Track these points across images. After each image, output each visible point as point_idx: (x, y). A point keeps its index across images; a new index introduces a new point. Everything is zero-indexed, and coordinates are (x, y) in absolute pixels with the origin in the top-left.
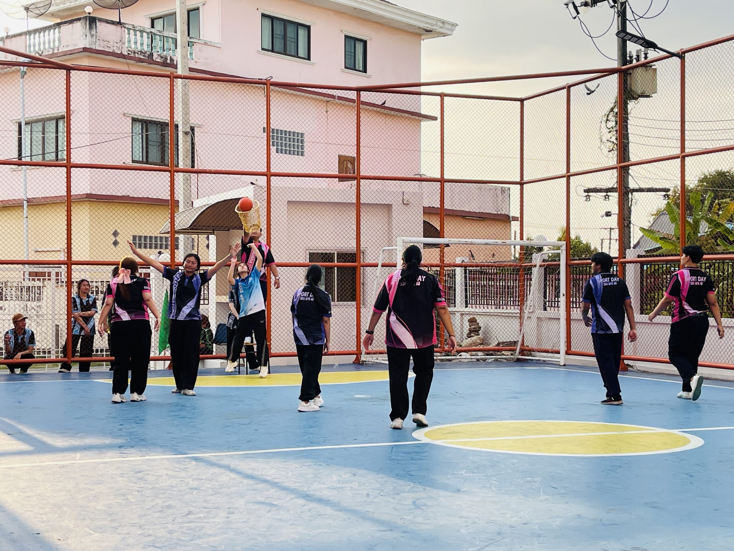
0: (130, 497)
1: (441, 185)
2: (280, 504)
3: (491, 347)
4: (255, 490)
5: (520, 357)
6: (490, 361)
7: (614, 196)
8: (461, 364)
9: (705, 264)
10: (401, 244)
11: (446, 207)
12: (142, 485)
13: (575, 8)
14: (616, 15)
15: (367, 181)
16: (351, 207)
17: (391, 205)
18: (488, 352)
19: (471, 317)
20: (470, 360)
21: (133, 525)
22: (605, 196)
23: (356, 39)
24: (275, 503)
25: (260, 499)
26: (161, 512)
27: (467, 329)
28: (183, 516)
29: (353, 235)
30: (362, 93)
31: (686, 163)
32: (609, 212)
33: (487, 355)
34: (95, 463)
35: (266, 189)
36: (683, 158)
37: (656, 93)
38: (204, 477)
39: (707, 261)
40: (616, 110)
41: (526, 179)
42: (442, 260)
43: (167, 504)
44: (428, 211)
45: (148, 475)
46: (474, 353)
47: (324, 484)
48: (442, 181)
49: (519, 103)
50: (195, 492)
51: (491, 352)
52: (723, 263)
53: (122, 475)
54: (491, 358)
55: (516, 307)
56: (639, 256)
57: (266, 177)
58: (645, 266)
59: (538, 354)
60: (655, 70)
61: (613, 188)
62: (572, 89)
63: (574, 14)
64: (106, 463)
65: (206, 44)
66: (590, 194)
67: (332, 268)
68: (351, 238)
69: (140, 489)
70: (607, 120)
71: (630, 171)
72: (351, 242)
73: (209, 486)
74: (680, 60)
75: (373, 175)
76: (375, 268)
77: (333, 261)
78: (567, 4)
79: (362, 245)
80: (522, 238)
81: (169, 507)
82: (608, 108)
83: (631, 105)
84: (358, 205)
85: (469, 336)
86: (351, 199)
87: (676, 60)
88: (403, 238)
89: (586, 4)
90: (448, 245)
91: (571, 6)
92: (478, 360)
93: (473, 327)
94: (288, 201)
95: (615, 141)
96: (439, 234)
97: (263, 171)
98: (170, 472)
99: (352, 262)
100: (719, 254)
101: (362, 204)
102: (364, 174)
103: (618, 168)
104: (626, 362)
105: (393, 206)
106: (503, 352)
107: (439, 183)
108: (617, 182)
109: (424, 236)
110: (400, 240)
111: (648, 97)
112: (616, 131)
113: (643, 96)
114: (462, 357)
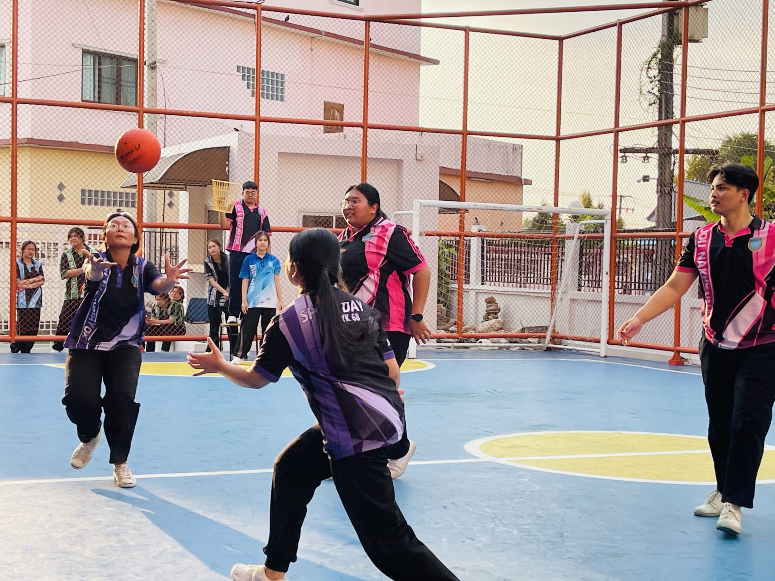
1: (463, 138)
3: (513, 333)
5: (551, 345)
6: (514, 349)
7: (654, 157)
8: (480, 352)
10: (418, 207)
15: (375, 131)
16: (356, 162)
17: (402, 161)
18: (512, 339)
19: (490, 296)
20: (491, 348)
22: (644, 158)
27: (484, 311)
30: (371, 23)
31: (766, 118)
32: (647, 177)
33: (511, 342)
35: (254, 137)
36: (763, 113)
37: (707, 37)
40: (659, 56)
41: (563, 134)
42: (462, 228)
44: (446, 172)
46: (495, 340)
48: (465, 133)
49: (557, 42)
51: (515, 340)
54: (515, 347)
57: (254, 122)
59: (569, 342)
60: (707, 9)
61: (653, 148)
62: (623, 26)
66: (627, 154)
70: (649, 68)
71: (673, 130)
75: (382, 124)
77: (332, 226)
80: (556, 204)
82: (651, 55)
83: (676, 50)
84: (364, 160)
85: (486, 318)
86: (356, 152)
88: (421, 201)
90: (467, 211)
92: (500, 348)
93: (490, 308)
94: (281, 154)
95: (657, 93)
97: (251, 115)
101: (369, 159)
102: (372, 123)
103: (659, 126)
104: (682, 355)
105: (405, 161)
106: (529, 339)
107: (460, 136)
108: (658, 141)
109: (440, 199)
110: (416, 203)
111: (697, 41)
112: (659, 81)
113: (693, 41)
114: (482, 344)
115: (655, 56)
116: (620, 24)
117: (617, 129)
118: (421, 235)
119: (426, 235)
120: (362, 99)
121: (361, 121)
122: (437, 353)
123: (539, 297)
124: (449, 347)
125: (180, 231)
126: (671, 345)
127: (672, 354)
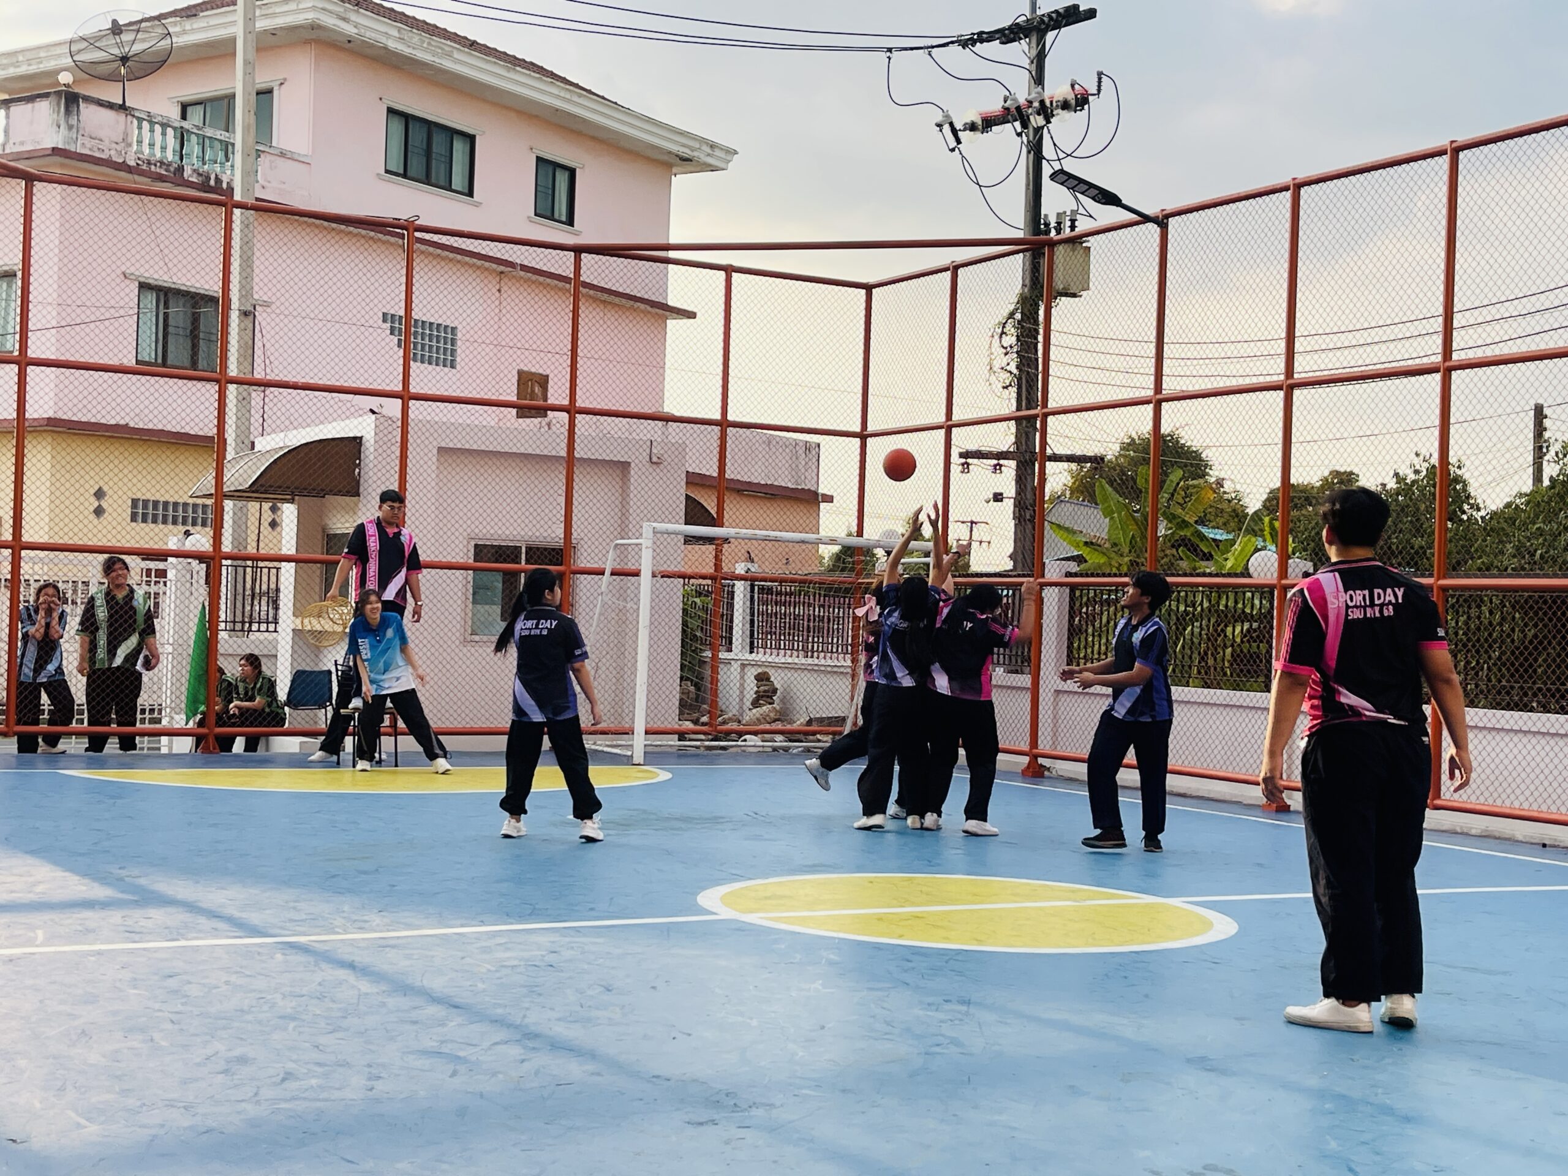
0: (157, 1036)
1: (721, 431)
2: (474, 1058)
3: (795, 726)
4: (415, 1023)
6: (795, 751)
7: (1010, 467)
8: (744, 756)
10: (651, 535)
11: (729, 474)
12: (180, 1008)
13: (954, 132)
14: (1024, 150)
15: (588, 417)
16: (557, 465)
17: (629, 463)
18: (792, 736)
19: (760, 670)
20: (761, 749)
21: (171, 1104)
22: (995, 466)
23: (556, 166)
24: (462, 1054)
25: (430, 1044)
26: (225, 1072)
27: (752, 692)
28: (275, 1084)
29: (558, 516)
30: (583, 255)
31: (1163, 412)
32: (1001, 494)
33: (791, 741)
34: (75, 952)
35: (399, 423)
36: (1158, 404)
37: (1087, 289)
38: (304, 992)
40: (1018, 316)
41: (871, 428)
42: (718, 566)
43: (237, 1052)
44: (694, 480)
45: (190, 983)
46: (768, 736)
47: (552, 1009)
48: (724, 424)
49: (863, 292)
50: (292, 1025)
51: (797, 736)
53: (134, 983)
54: (797, 747)
56: (1069, 574)
57: (400, 401)
58: (1078, 593)
60: (1089, 248)
61: (1008, 452)
62: (961, 271)
63: (952, 143)
64: (99, 953)
65: (283, 154)
66: (970, 461)
67: (516, 573)
68: (554, 519)
69: (174, 1017)
70: (1003, 333)
72: (554, 527)
73: (318, 1012)
74: (1158, 230)
75: (599, 407)
76: (597, 577)
77: (518, 561)
78: (940, 125)
79: (575, 535)
80: (860, 534)
81: (243, 1060)
82: (1006, 313)
84: (570, 461)
85: (755, 704)
86: (558, 448)
87: (1153, 229)
88: (655, 525)
89: (972, 127)
90: (726, 540)
91: (947, 128)
92: (775, 749)
93: (762, 688)
94: (441, 450)
95: (1015, 371)
96: (716, 522)
97: (396, 389)
98: (233, 978)
101: (579, 459)
102: (583, 405)
103: (1018, 420)
104: (1040, 760)
105: (633, 465)
106: (818, 736)
107: (717, 429)
108: (1016, 443)
109: (687, 522)
110: (647, 528)
111: (1074, 295)
112: (1017, 352)
113: (1067, 295)
114: (747, 743)
115: (1011, 315)
116: (955, 269)
117: (950, 423)
118: (654, 576)
119: (662, 577)
120: (569, 369)
121: (566, 402)
122: (680, 756)
123: (834, 672)
124: (697, 747)
125: (284, 565)
126: (1025, 747)
127: (1025, 760)
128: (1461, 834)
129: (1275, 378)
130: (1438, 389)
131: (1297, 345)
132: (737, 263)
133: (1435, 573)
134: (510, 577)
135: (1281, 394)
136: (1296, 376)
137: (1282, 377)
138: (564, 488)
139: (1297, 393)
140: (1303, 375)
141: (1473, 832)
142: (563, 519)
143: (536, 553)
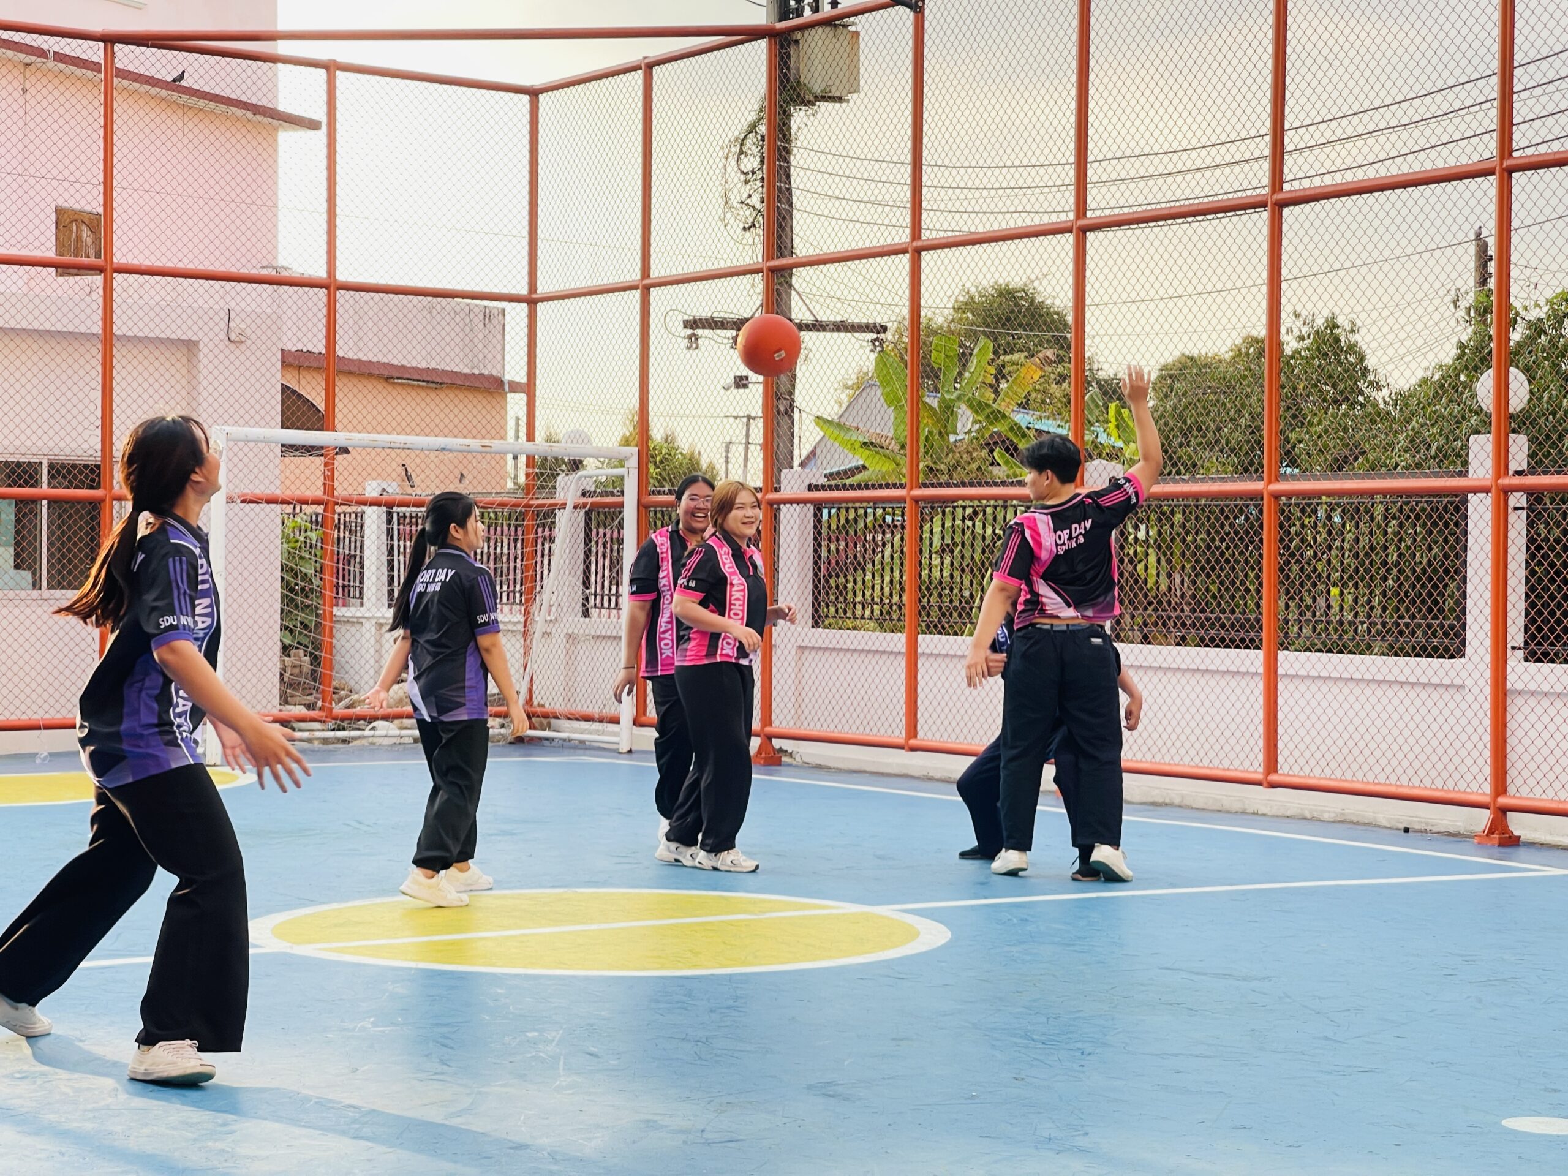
1: (329, 295)
8: (373, 749)
9: (964, 508)
10: (223, 443)
11: (340, 353)
15: (131, 278)
16: (88, 345)
17: (195, 344)
20: (398, 740)
22: (733, 339)
29: (92, 418)
30: (117, 47)
31: (923, 264)
32: (745, 379)
36: (918, 252)
37: (857, 91)
39: (968, 503)
40: (763, 129)
41: (542, 289)
42: (329, 489)
44: (293, 361)
48: (331, 286)
49: (526, 98)
52: (1005, 507)
55: (516, 608)
56: (810, 488)
58: (825, 512)
59: (564, 723)
60: (857, 34)
62: (656, 70)
66: (699, 332)
67: (35, 501)
68: (86, 423)
70: (741, 152)
71: (794, 281)
72: (86, 434)
74: (912, 15)
75: (147, 263)
77: (36, 484)
80: (530, 437)
82: (744, 124)
83: (799, 118)
84: (108, 339)
86: (89, 323)
88: (227, 429)
95: (758, 205)
96: (321, 420)
99: (92, 488)
100: (996, 484)
101: (119, 337)
102: (123, 261)
103: (767, 272)
104: (776, 743)
105: (201, 345)
107: (323, 292)
109: (286, 426)
110: (218, 433)
111: (840, 99)
112: (762, 180)
113: (824, 98)
114: (377, 733)
115: (753, 128)
116: (649, 67)
117: (647, 281)
118: (230, 500)
124: (309, 741)
128: (1312, 819)
129: (1063, 217)
130: (1266, 231)
131: (1090, 173)
132: (342, 59)
133: (1265, 475)
134: (25, 508)
135: (1069, 239)
136: (1089, 214)
137: (1072, 216)
138: (99, 379)
139: (1090, 236)
140: (1098, 213)
141: (1326, 816)
142: (99, 422)
143: (62, 472)
